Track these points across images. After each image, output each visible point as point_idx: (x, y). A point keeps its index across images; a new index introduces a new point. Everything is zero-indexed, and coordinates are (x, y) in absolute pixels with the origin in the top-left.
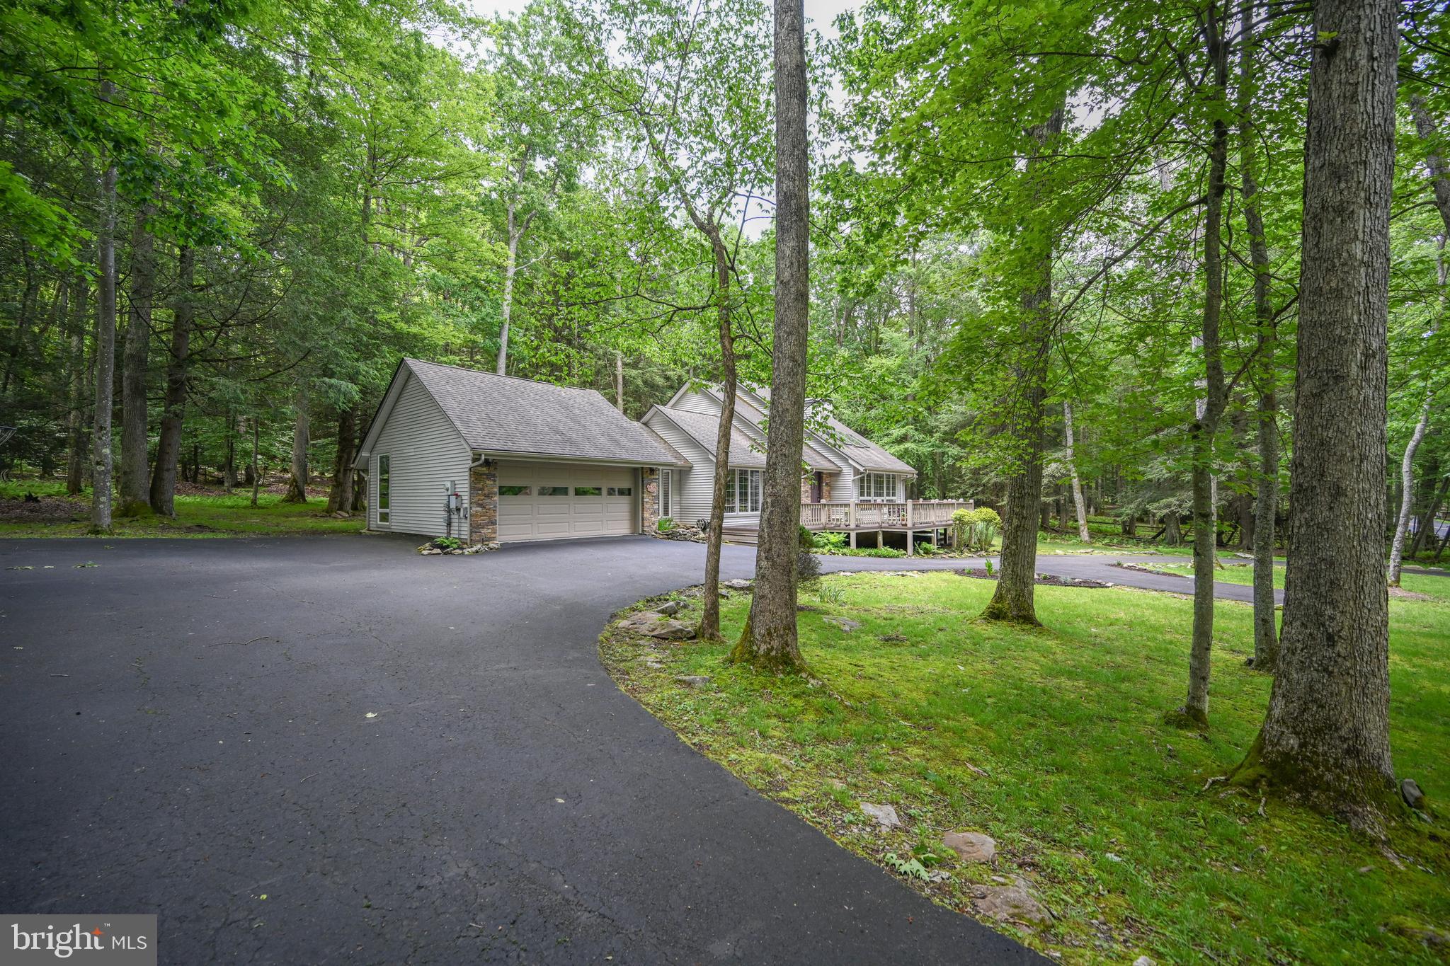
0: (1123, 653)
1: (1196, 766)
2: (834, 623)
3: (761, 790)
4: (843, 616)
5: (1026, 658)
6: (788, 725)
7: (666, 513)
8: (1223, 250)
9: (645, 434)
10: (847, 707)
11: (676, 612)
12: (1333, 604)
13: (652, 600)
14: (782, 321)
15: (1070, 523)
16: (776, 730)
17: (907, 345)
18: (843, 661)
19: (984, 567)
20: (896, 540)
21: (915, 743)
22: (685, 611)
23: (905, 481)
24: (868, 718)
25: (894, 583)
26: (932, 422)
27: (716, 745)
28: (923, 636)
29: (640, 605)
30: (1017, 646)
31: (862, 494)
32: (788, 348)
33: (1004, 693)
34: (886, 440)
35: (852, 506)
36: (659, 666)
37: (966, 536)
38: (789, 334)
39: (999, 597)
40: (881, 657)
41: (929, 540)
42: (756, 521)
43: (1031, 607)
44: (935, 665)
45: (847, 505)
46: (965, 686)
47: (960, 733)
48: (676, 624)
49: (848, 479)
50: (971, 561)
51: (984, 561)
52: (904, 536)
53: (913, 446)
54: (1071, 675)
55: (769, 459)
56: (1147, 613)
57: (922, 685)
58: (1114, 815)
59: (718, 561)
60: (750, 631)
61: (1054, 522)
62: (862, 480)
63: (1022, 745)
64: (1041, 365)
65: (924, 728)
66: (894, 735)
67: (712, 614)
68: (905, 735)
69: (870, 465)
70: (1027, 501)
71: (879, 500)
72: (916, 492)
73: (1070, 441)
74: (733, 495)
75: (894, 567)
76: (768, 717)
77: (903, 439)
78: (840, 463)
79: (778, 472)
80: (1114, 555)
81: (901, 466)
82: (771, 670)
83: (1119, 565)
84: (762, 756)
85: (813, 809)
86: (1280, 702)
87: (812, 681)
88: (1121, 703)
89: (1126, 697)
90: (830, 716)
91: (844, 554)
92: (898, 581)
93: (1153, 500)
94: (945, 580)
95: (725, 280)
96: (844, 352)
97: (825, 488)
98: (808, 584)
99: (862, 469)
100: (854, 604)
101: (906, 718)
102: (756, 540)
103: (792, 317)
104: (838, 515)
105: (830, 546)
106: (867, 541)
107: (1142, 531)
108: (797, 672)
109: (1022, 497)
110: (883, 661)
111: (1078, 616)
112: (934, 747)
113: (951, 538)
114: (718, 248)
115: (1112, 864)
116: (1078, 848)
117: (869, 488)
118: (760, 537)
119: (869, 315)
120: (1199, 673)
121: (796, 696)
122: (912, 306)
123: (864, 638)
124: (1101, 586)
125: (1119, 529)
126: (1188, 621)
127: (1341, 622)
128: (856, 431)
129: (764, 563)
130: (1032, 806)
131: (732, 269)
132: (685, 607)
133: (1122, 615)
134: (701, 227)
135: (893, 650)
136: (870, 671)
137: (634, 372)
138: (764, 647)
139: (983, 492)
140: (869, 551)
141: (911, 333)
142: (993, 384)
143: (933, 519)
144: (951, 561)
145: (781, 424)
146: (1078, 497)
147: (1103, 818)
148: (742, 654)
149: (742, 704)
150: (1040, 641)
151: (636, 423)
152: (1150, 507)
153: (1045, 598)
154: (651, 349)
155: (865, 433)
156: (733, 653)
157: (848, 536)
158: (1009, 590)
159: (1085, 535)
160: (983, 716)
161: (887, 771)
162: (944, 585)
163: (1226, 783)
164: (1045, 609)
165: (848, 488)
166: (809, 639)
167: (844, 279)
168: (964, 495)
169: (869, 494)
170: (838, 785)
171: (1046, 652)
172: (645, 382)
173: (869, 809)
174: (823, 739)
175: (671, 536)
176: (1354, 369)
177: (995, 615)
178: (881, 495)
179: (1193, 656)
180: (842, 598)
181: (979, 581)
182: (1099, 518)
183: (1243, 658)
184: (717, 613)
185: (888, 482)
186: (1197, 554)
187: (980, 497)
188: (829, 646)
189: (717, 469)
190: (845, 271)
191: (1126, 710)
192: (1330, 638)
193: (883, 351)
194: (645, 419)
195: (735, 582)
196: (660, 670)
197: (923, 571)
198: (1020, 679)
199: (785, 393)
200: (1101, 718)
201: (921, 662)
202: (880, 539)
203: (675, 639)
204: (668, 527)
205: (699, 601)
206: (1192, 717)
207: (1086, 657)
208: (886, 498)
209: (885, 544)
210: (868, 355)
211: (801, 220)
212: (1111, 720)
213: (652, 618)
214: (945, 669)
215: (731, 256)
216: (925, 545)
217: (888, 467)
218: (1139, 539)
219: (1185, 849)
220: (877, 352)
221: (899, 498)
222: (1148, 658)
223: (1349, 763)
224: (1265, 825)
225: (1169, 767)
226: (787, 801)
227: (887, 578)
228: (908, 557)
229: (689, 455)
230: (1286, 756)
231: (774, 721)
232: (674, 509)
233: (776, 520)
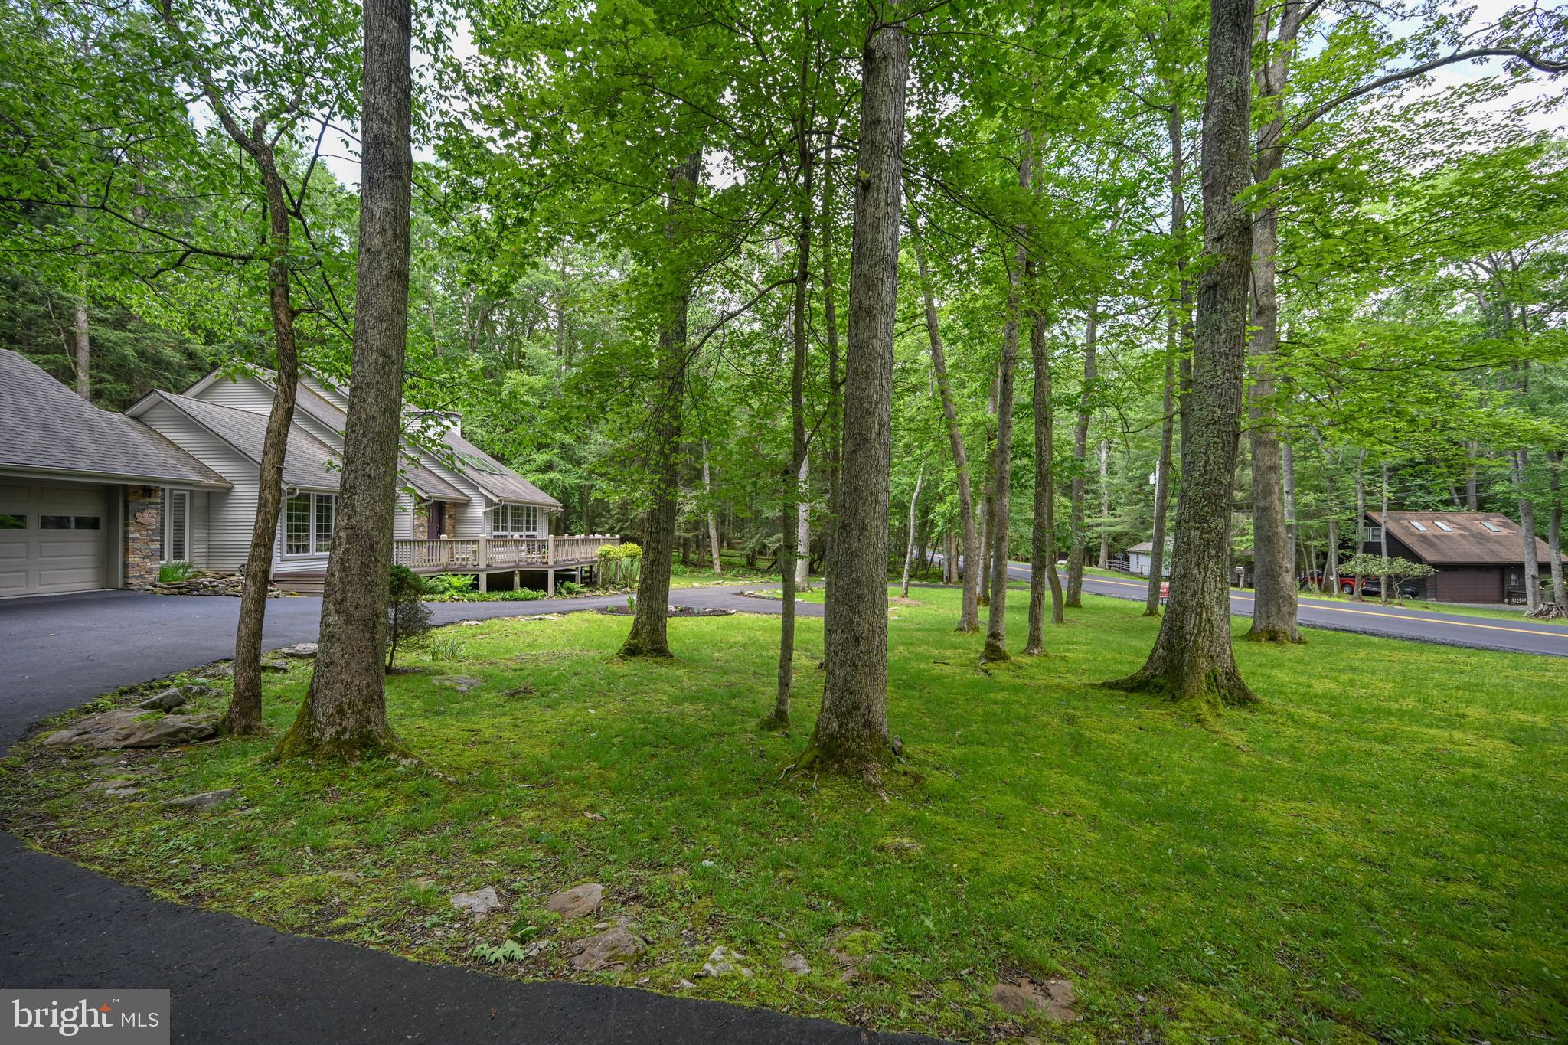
0: (737, 672)
1: (777, 761)
2: (448, 683)
3: (300, 929)
4: (461, 673)
5: (656, 691)
6: (361, 826)
7: (178, 553)
8: (806, 326)
9: (134, 433)
10: (450, 783)
11: (181, 703)
12: (859, 613)
13: (133, 690)
14: (367, 300)
15: (707, 557)
16: (340, 837)
17: (553, 365)
18: (453, 728)
19: (627, 604)
20: (535, 580)
21: (532, 805)
22: (203, 699)
23: (550, 514)
24: (476, 790)
25: (529, 628)
26: (580, 452)
27: (228, 887)
28: (556, 683)
29: (105, 701)
30: (649, 680)
31: (496, 529)
32: (377, 337)
33: (632, 729)
34: (527, 467)
35: (482, 543)
36: (132, 791)
37: (611, 573)
38: (378, 320)
39: (635, 633)
40: (504, 714)
41: (572, 579)
42: (323, 565)
43: (664, 640)
44: (566, 713)
45: (476, 542)
46: (593, 730)
47: (582, 783)
48: (175, 721)
49: (479, 510)
50: (615, 598)
51: (626, 597)
52: (545, 575)
53: (558, 476)
54: (693, 700)
55: (344, 481)
56: (758, 634)
57: (547, 739)
58: (712, 823)
59: (260, 621)
60: (309, 711)
61: (693, 556)
62: (496, 513)
63: (641, 778)
64: (671, 403)
65: (543, 786)
66: (508, 802)
67: (249, 699)
68: (521, 799)
69: (506, 496)
70: (662, 537)
71: (516, 535)
72: (561, 526)
73: (707, 480)
74: (306, 529)
75: (531, 610)
76: (332, 822)
77: (548, 467)
78: (468, 492)
79: (359, 498)
80: (739, 584)
81: (545, 498)
82: (342, 760)
83: (742, 593)
84: (310, 879)
85: (381, 927)
86: (829, 695)
87: (404, 762)
88: (730, 718)
89: (735, 711)
90: (425, 800)
91: (471, 600)
92: (534, 626)
93: (769, 535)
94: (587, 621)
95: (282, 227)
96: (477, 362)
97: (447, 522)
98: (414, 639)
99: (496, 500)
100: (477, 657)
101: (524, 779)
102: (321, 588)
103: (383, 300)
104: (464, 554)
105: (453, 591)
106: (500, 582)
107: (762, 563)
108: (382, 755)
109: (657, 532)
110: (504, 719)
111: (706, 643)
112: (552, 804)
113: (596, 576)
114: (272, 183)
115: (705, 870)
116: (680, 865)
117: (505, 521)
118: (327, 584)
119: (511, 323)
120: (784, 682)
121: (377, 786)
122: (561, 323)
123: (485, 696)
124: (727, 613)
125: (744, 561)
126: (778, 638)
127: (863, 628)
128: (492, 456)
129: (333, 619)
130: (643, 838)
131: (297, 214)
132: (202, 692)
133: (740, 638)
134: (240, 140)
135: (519, 705)
136: (487, 733)
137: (115, 335)
138: (330, 731)
139: (630, 527)
140: (501, 594)
141: (560, 352)
142: (628, 415)
143: (577, 556)
144: (594, 600)
145: (364, 435)
146: (713, 532)
147: (705, 829)
148: (295, 745)
149: (287, 816)
150: (670, 672)
151: (116, 416)
152: (766, 542)
153: (678, 629)
154: (142, 301)
155: (500, 458)
156: (280, 748)
157: (477, 578)
158: (644, 625)
159: (717, 568)
160: (608, 757)
161: (493, 848)
162: (584, 625)
163: (795, 770)
164: (677, 640)
165: (478, 520)
166: (410, 709)
167: (471, 272)
168: (611, 530)
169: (505, 529)
170: (423, 884)
171: (674, 682)
172: (142, 355)
173: (461, 901)
174: (412, 831)
175: (187, 590)
176: (874, 435)
177: (631, 651)
178: (519, 529)
179: (781, 667)
180: (463, 651)
181: (621, 618)
182: (731, 552)
183: (818, 663)
184: (258, 696)
185: (528, 515)
186: (785, 580)
187: (627, 532)
188: (437, 713)
189: (262, 491)
190: (473, 262)
191: (734, 723)
192: (857, 640)
193: (526, 368)
194: (134, 410)
195: (300, 648)
196: (133, 799)
197: (563, 613)
198: (649, 713)
199: (371, 396)
200: (713, 735)
201: (550, 713)
202: (517, 579)
203: (174, 745)
204: (183, 578)
205: (228, 681)
206: (779, 719)
207: (707, 681)
208: (524, 533)
209: (522, 586)
210: (509, 368)
211: (400, 178)
212: (721, 735)
213: (130, 718)
214: (575, 715)
215: (296, 198)
216: (568, 584)
217: (529, 498)
218: (758, 570)
219: (762, 834)
220: (520, 367)
221: (542, 533)
222: (755, 673)
223: (866, 732)
224: (816, 796)
225: (758, 767)
226: (343, 929)
227: (524, 623)
228: (550, 598)
229: (225, 470)
230: (831, 737)
231: (341, 826)
232: (194, 551)
233: (354, 561)
